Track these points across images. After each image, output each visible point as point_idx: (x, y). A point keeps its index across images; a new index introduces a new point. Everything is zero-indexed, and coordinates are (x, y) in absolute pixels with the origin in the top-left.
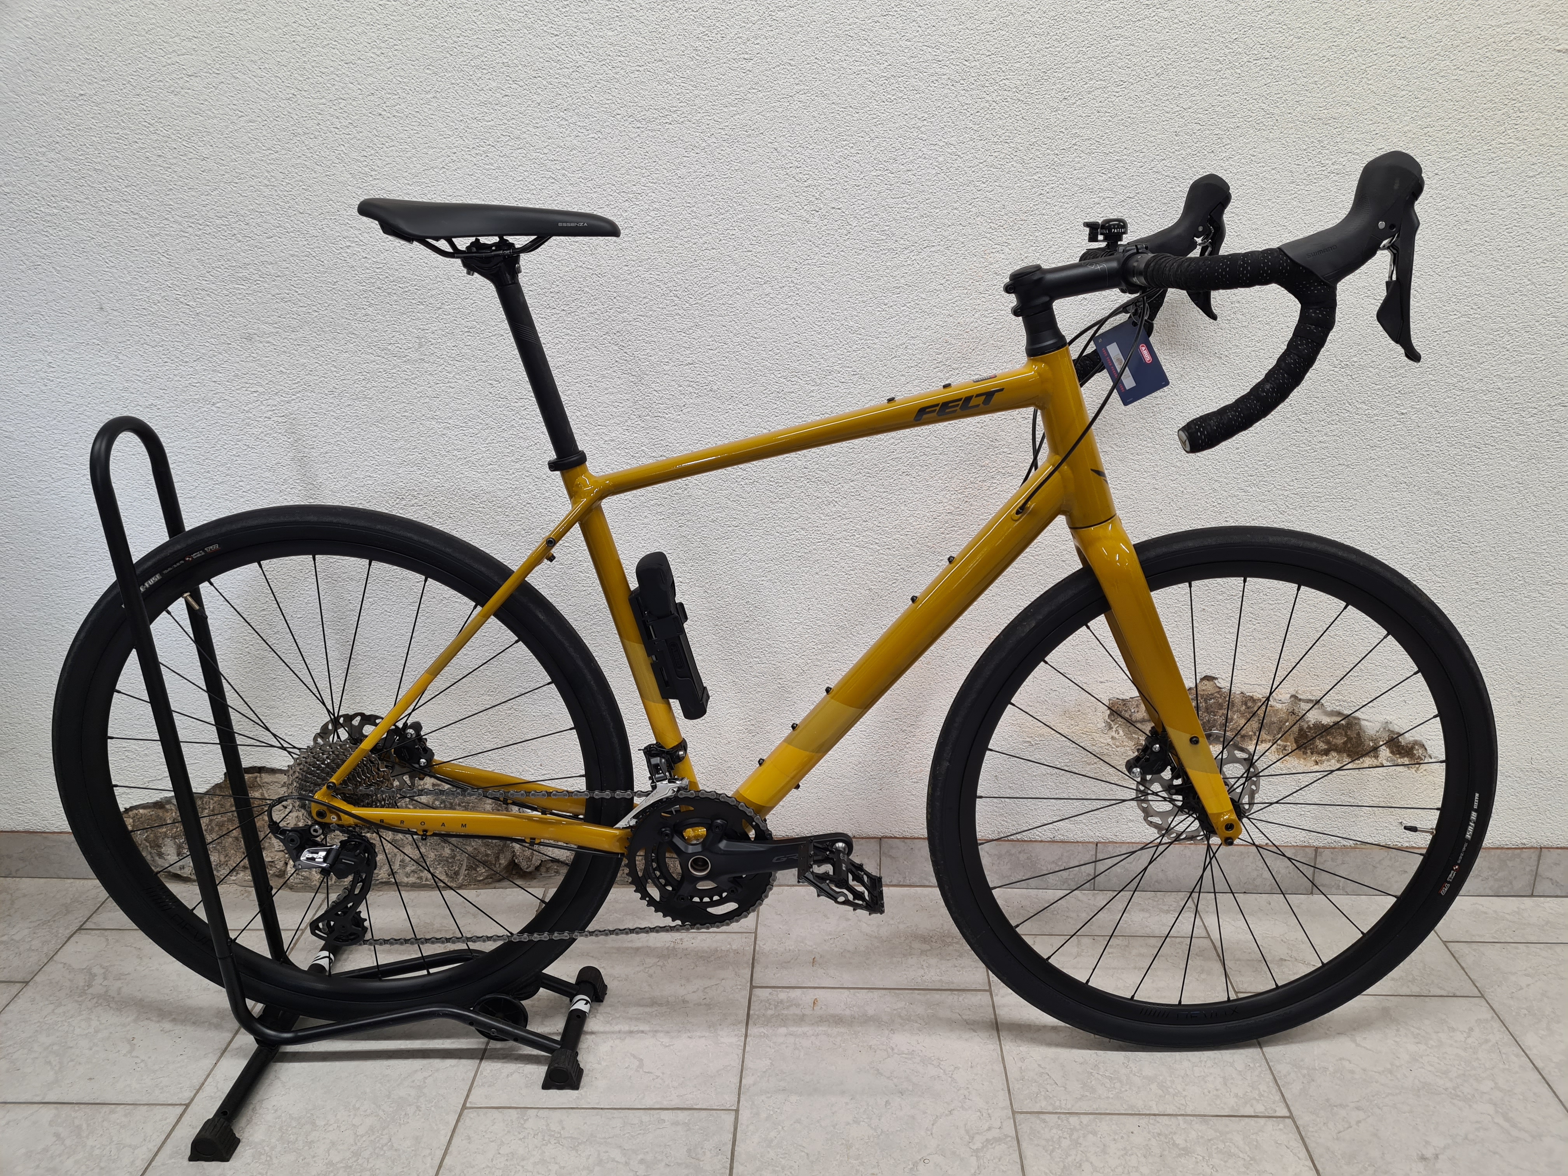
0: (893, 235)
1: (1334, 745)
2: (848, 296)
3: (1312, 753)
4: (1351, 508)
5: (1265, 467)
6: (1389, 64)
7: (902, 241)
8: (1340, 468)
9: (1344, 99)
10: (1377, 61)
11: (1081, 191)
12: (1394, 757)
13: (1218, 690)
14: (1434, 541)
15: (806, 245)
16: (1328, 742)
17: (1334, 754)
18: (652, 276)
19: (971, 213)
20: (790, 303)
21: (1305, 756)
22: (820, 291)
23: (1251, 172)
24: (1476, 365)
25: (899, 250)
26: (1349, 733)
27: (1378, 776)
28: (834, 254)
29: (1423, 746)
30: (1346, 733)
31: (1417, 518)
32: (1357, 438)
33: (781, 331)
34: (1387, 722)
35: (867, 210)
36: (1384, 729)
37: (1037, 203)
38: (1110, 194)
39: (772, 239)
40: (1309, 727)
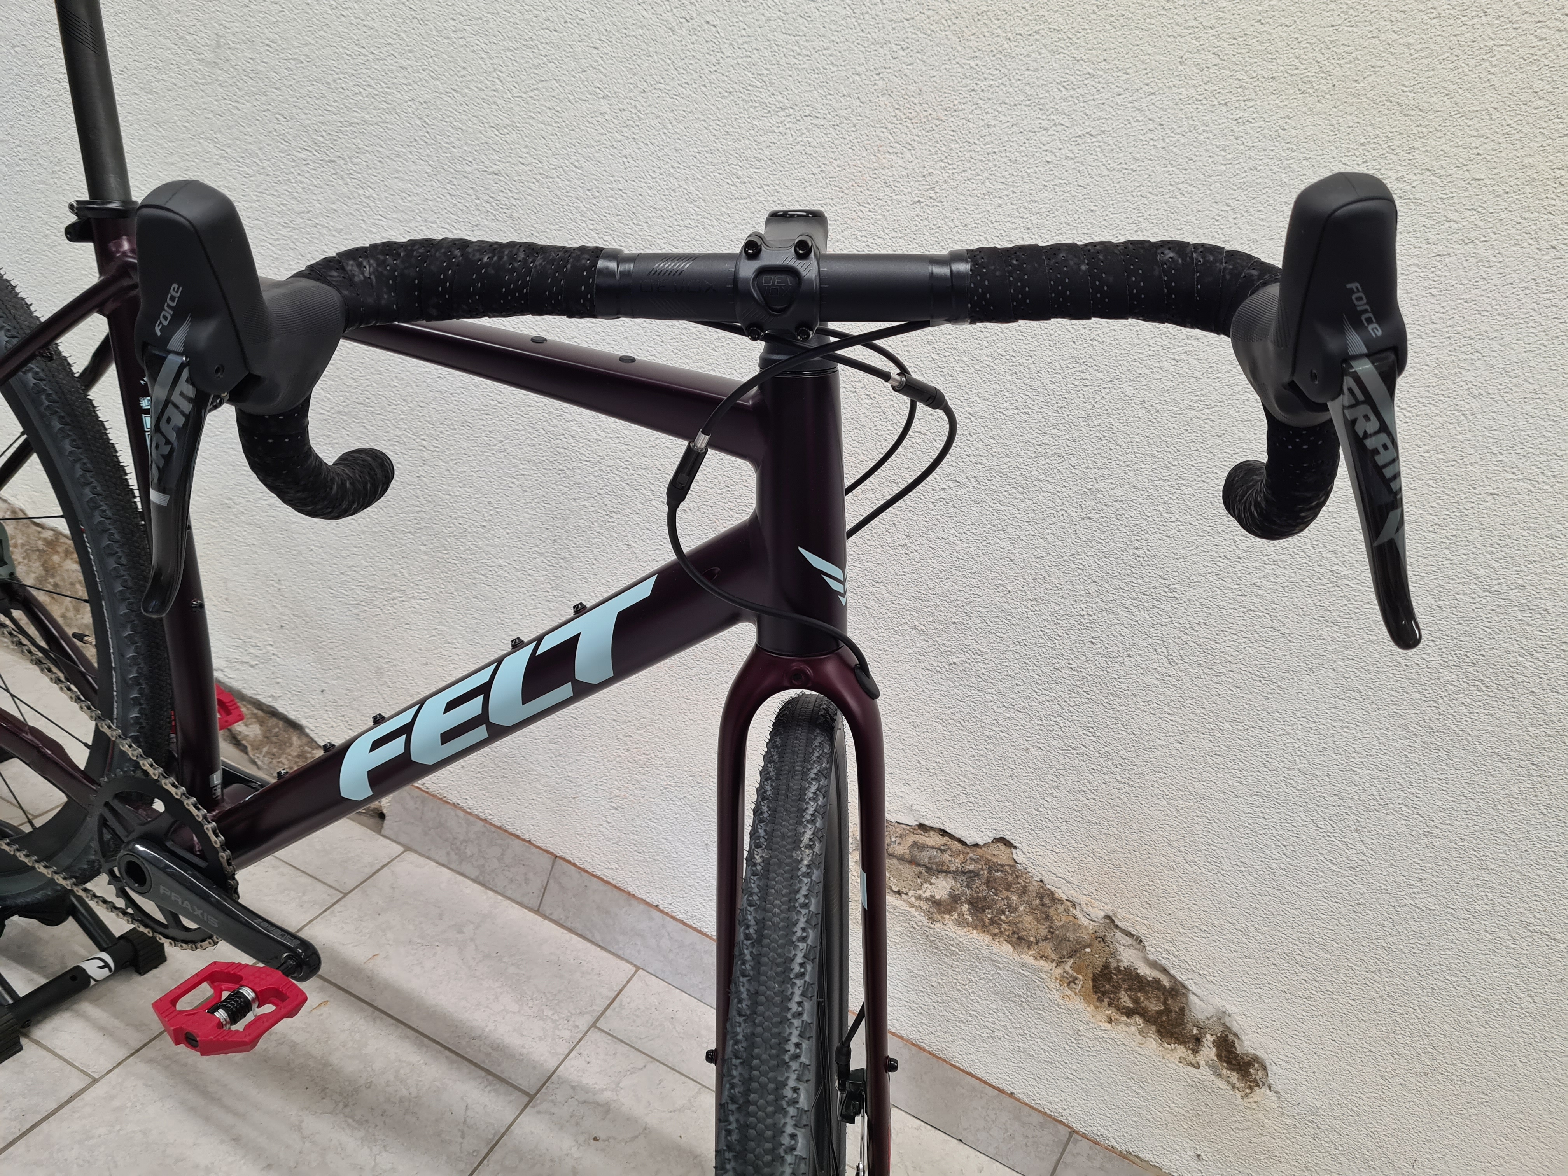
0: (772, 84)
1: (1143, 1008)
2: (696, 150)
3: (1110, 1005)
4: (1269, 696)
5: (1167, 590)
6: (1532, 51)
7: (780, 98)
8: (1272, 633)
9: (1444, 84)
10: (1514, 40)
11: (1028, 103)
12: (1218, 1064)
13: (1012, 863)
14: (1376, 794)
15: (663, 63)
16: (1136, 1001)
17: (1138, 1019)
18: (478, 42)
19: (876, 87)
20: (626, 134)
21: (1098, 1004)
22: (665, 131)
23: (1272, 153)
24: (1521, 561)
25: (774, 107)
26: (1169, 1002)
27: (1187, 1077)
28: (694, 86)
29: (1264, 1068)
30: (1165, 1000)
31: (1361, 750)
32: (1309, 600)
33: (607, 169)
34: (1225, 1013)
35: (748, 39)
36: (1219, 1019)
37: (964, 101)
38: (1065, 120)
39: (625, 41)
40: (1118, 969)
